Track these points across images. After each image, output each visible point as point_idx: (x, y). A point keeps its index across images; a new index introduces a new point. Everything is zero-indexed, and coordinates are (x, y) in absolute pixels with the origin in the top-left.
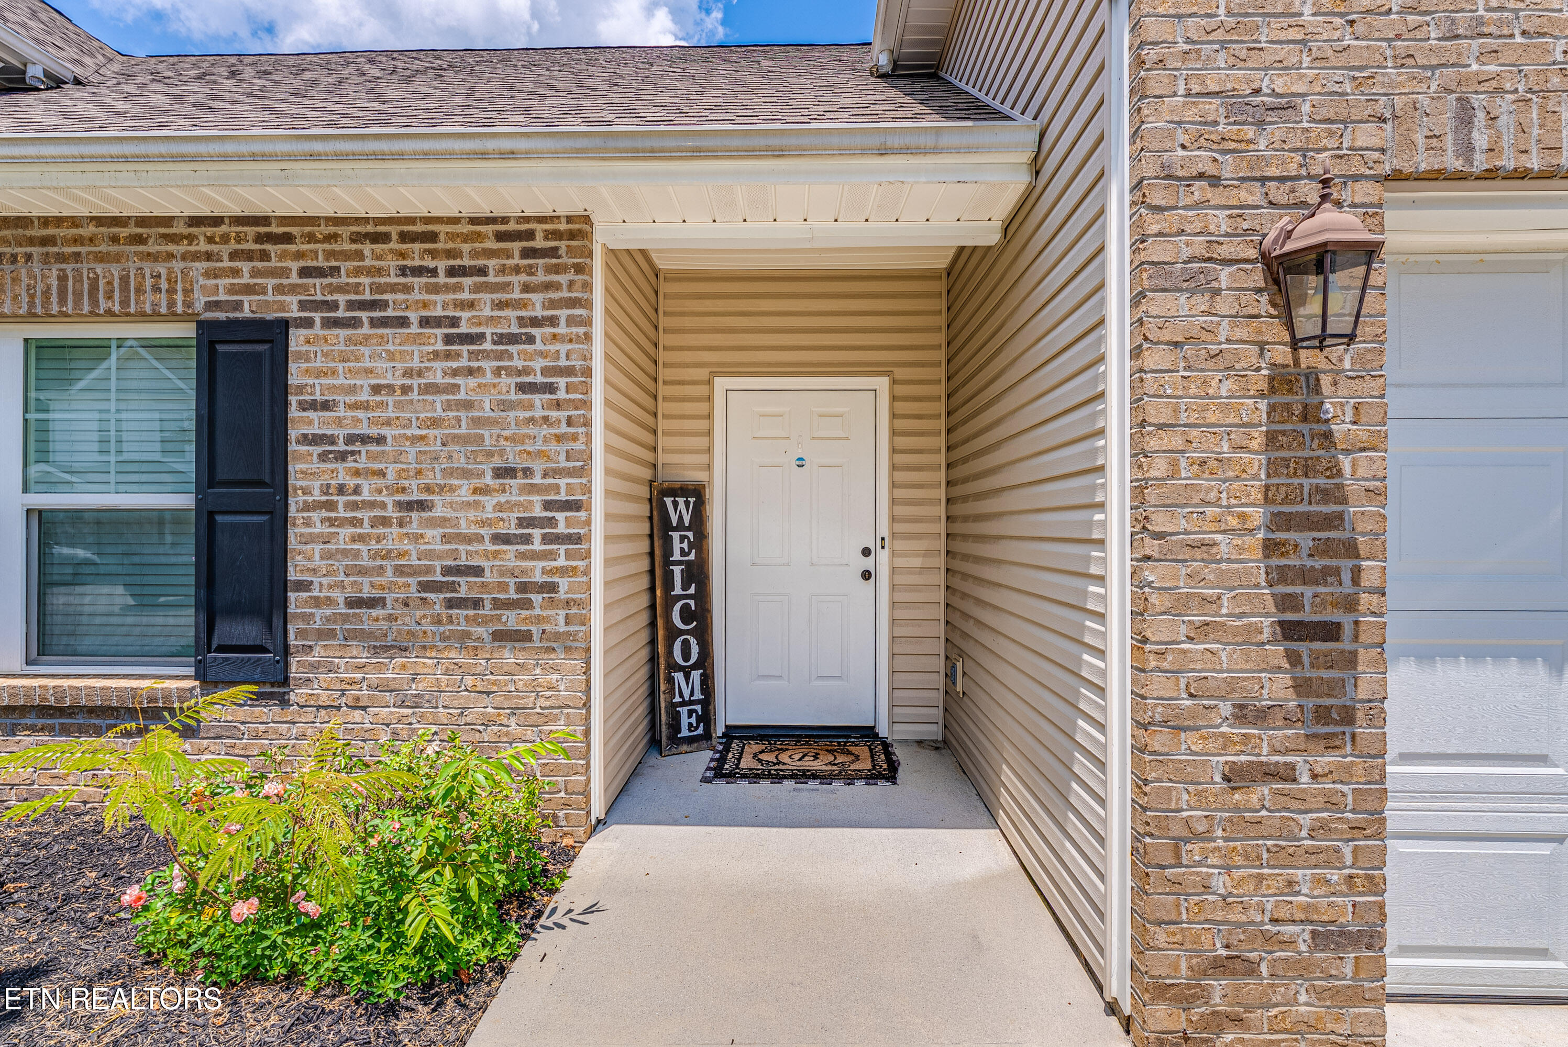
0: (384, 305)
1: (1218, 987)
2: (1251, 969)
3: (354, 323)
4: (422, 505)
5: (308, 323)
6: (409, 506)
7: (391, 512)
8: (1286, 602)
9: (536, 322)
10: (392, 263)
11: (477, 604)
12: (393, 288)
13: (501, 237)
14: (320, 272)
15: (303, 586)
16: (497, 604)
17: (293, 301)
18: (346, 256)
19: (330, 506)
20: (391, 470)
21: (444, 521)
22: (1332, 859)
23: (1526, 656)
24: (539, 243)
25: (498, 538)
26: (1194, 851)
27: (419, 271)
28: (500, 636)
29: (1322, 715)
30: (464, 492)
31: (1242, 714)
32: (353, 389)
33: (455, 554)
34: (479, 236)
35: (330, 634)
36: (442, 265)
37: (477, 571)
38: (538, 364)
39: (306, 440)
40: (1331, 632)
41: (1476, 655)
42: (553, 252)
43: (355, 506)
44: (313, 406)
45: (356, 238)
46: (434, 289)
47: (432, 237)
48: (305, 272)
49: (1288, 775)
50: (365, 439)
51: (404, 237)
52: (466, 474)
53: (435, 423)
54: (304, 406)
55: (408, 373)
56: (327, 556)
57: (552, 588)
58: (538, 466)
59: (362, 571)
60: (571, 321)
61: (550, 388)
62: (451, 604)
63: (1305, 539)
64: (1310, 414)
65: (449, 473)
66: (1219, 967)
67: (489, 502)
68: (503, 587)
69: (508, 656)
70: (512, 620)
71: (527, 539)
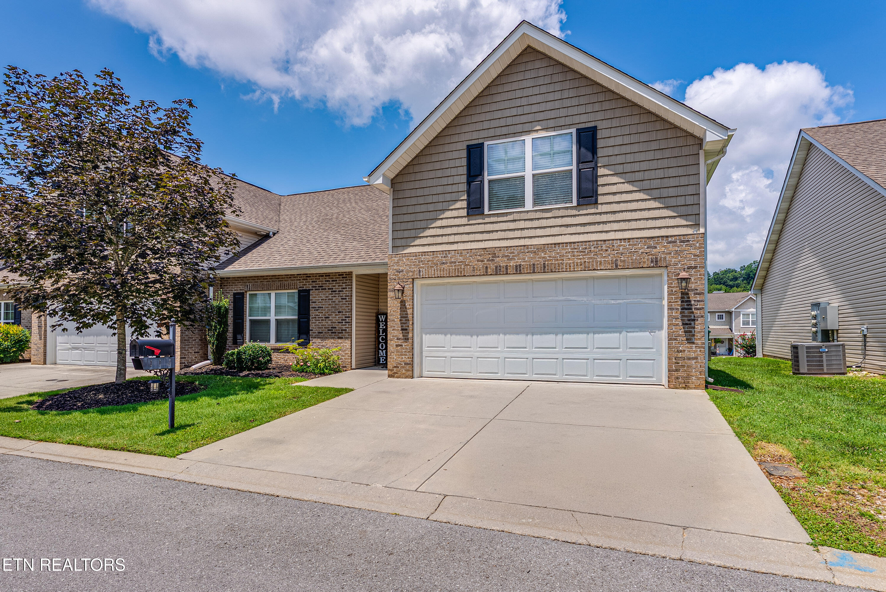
0: (323, 286)
1: (395, 369)
2: (398, 367)
3: (319, 289)
4: (328, 317)
5: (313, 290)
6: (326, 318)
7: (324, 319)
8: (402, 326)
9: (344, 288)
10: (324, 280)
11: (335, 333)
12: (324, 284)
13: (339, 275)
14: (314, 282)
15: (312, 330)
16: (338, 333)
17: (311, 286)
18: (318, 279)
19: (316, 318)
20: (324, 312)
21: (331, 320)
22: (406, 355)
23: (441, 334)
24: (344, 276)
25: (338, 323)
26: (392, 354)
27: (328, 281)
28: (339, 338)
29: (405, 339)
30: (334, 316)
31: (397, 339)
32: (319, 300)
33: (332, 325)
34: (336, 275)
35: (315, 338)
36: (331, 280)
37: (336, 328)
38: (344, 295)
39: (312, 308)
40: (406, 330)
41: (436, 334)
42: (346, 277)
43: (319, 318)
44: (313, 302)
45: (319, 276)
46: (330, 284)
47: (329, 276)
48: (312, 282)
49: (402, 346)
50: (320, 307)
51: (326, 276)
52: (334, 312)
53: (330, 305)
54: (312, 302)
55: (326, 297)
56: (315, 325)
57: (346, 330)
58: (344, 311)
59: (320, 328)
60: (349, 288)
61: (346, 299)
62: (332, 333)
63: (404, 319)
64: (405, 305)
65: (332, 312)
66: (395, 367)
67: (337, 317)
68: (339, 330)
69: (340, 341)
70: (340, 335)
71: (342, 323)
